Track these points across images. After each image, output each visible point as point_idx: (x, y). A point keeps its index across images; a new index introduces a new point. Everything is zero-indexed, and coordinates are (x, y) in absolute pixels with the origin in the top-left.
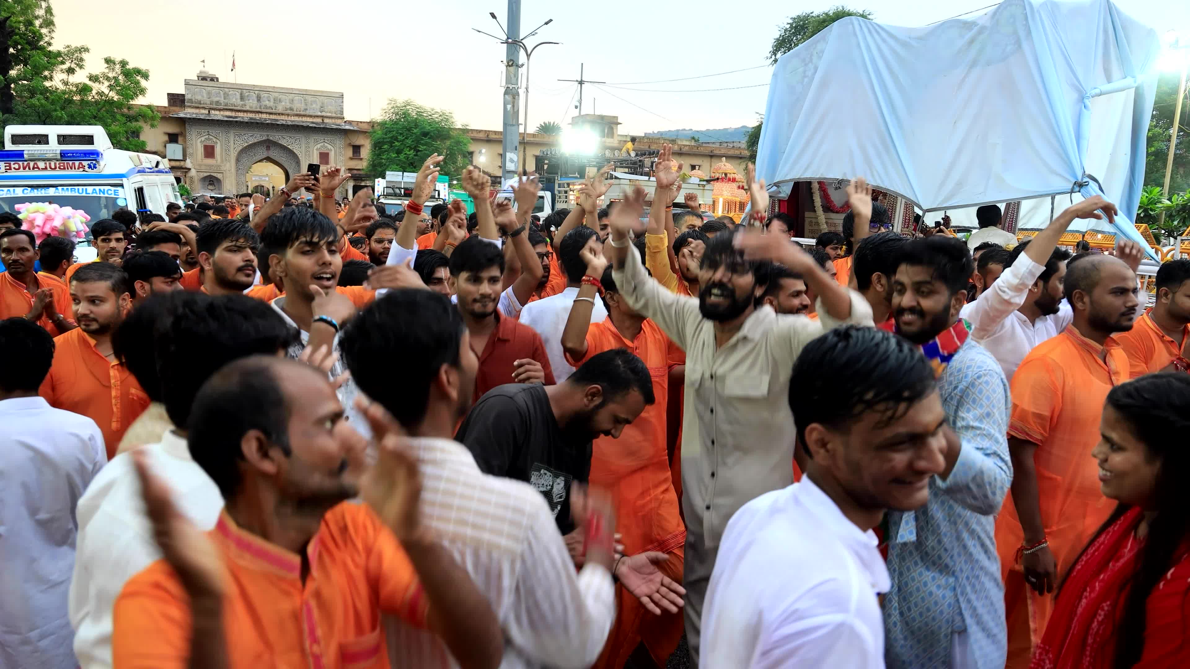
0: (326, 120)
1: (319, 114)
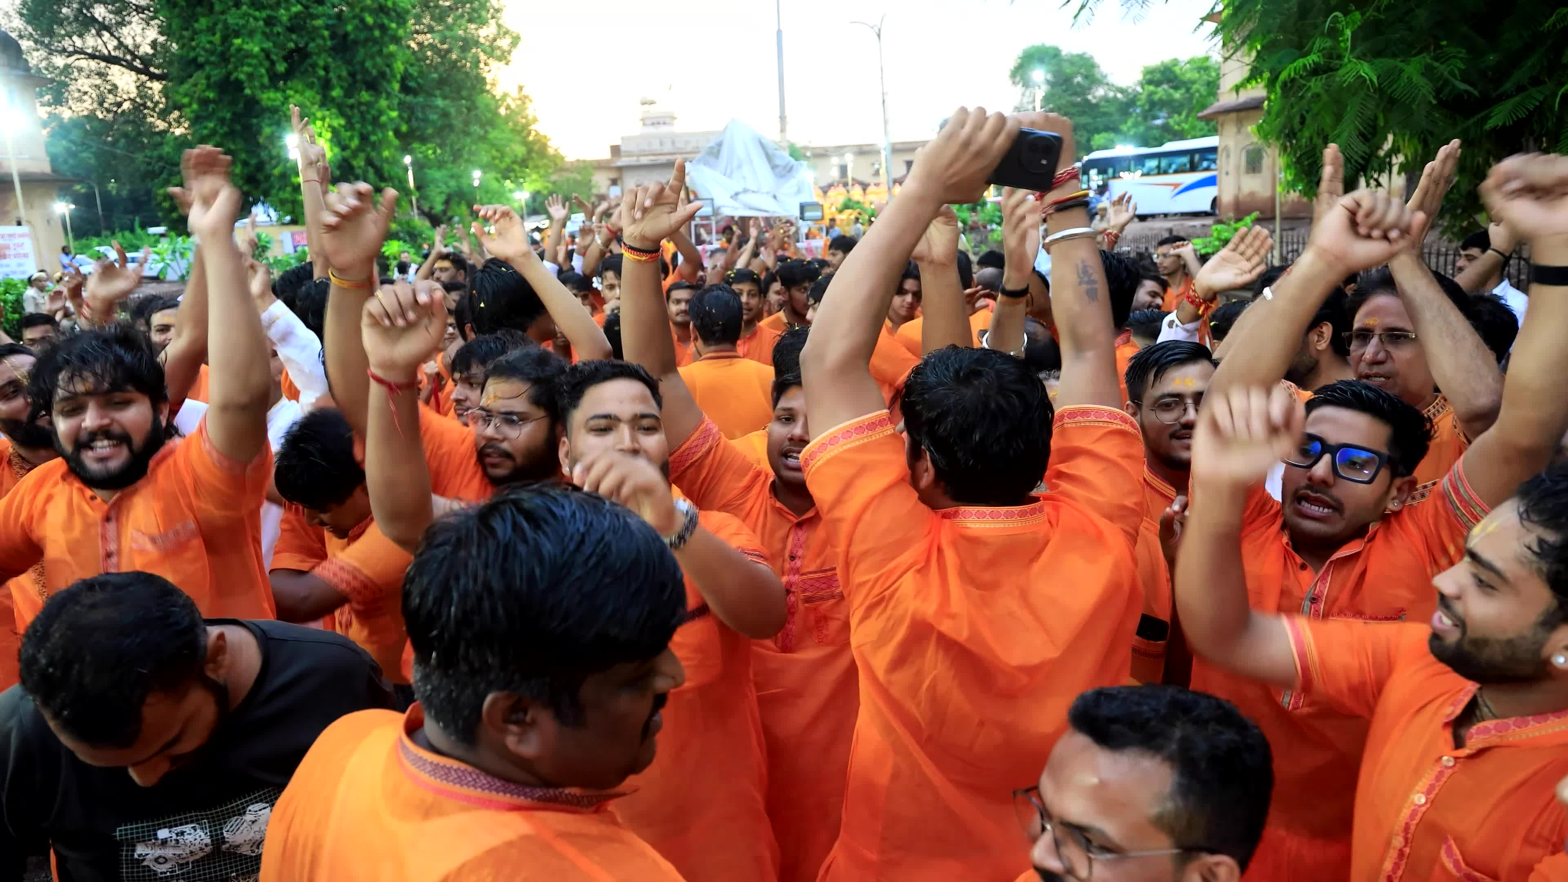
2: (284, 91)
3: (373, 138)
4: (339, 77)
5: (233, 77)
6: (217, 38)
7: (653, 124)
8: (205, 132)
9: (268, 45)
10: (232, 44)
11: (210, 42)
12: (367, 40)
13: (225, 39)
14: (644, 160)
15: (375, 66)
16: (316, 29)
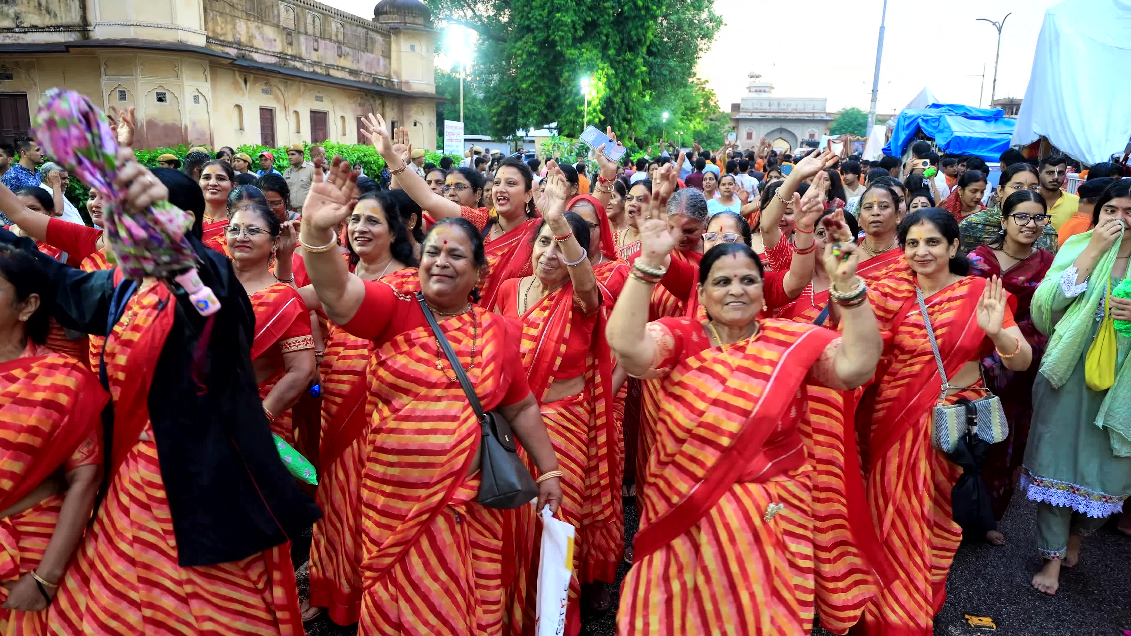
0: (815, 115)
1: (812, 111)
2: (580, 49)
3: (628, 84)
4: (614, 42)
5: (550, 39)
6: (545, 13)
7: (756, 91)
8: (528, 73)
9: (575, 18)
10: (554, 17)
11: (541, 15)
12: (635, 17)
13: (550, 13)
14: (756, 116)
15: (637, 35)
16: (605, 8)
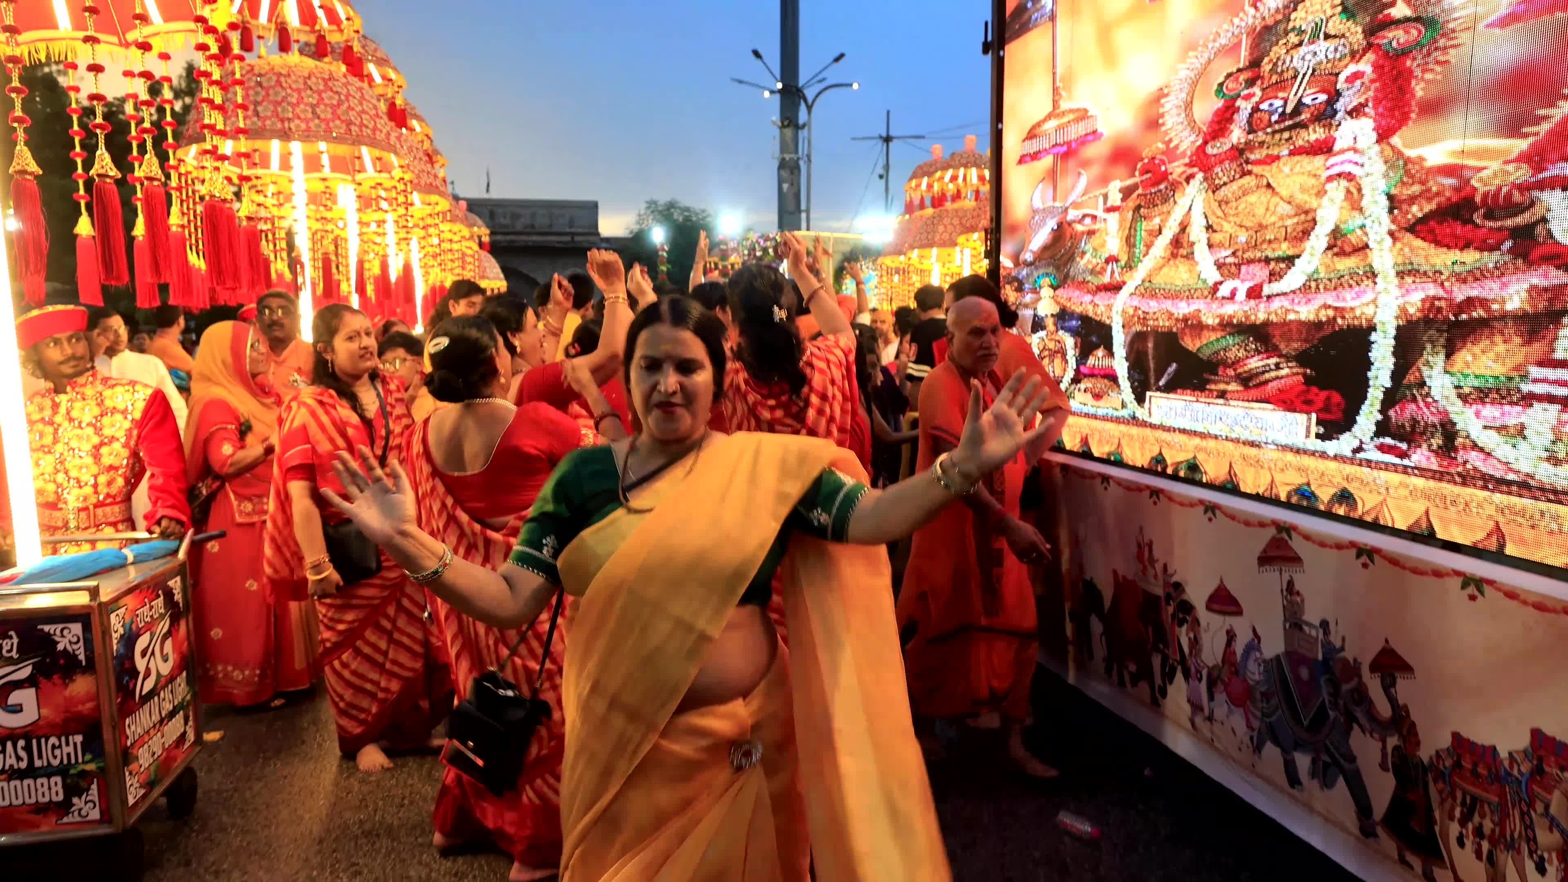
0: (577, 238)
1: (568, 230)
